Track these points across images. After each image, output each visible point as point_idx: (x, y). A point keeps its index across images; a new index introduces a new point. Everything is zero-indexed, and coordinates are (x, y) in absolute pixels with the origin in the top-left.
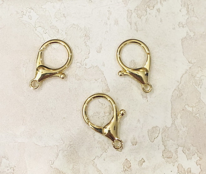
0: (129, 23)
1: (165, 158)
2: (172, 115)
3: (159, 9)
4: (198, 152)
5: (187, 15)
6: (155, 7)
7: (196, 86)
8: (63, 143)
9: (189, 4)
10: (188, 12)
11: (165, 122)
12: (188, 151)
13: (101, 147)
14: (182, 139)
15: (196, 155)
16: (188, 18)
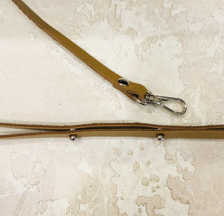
0: (137, 55)
1: (167, 160)
3: (160, 44)
4: (193, 155)
5: (182, 48)
7: (190, 104)
8: (85, 149)
9: (183, 39)
10: (183, 46)
12: (185, 154)
13: (115, 152)
14: (180, 145)
15: (191, 157)
16: (182, 50)
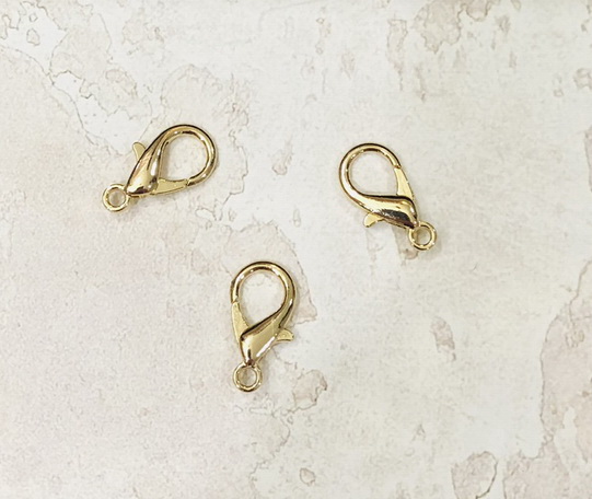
2: (545, 413)
6: (489, 12)
11: (517, 437)
